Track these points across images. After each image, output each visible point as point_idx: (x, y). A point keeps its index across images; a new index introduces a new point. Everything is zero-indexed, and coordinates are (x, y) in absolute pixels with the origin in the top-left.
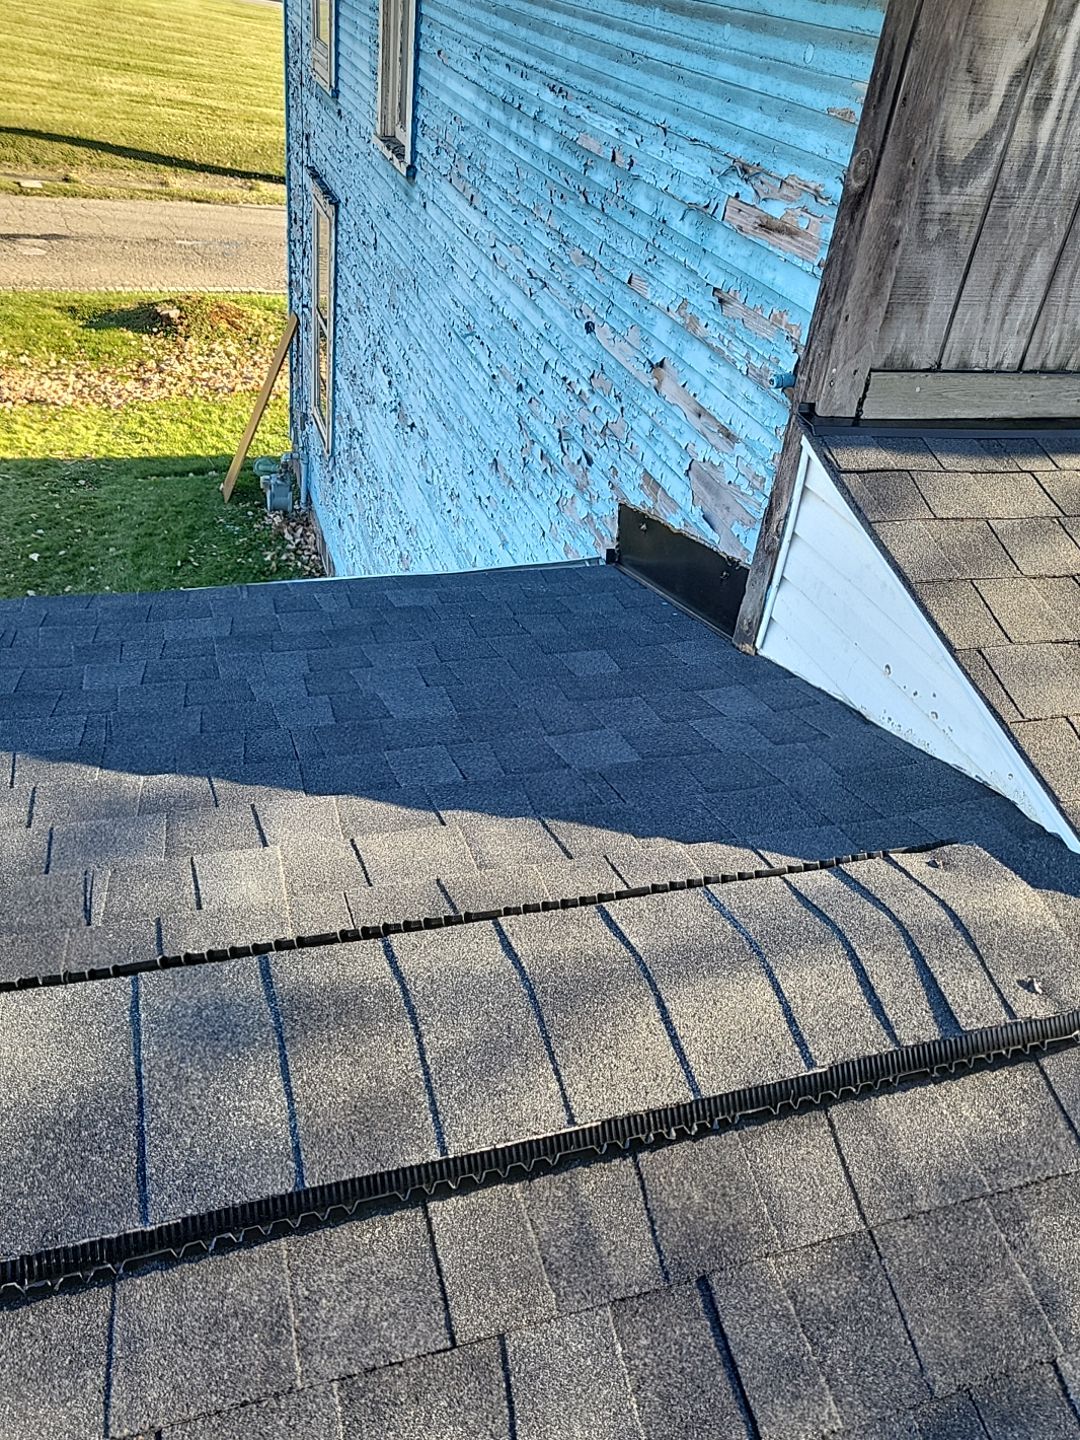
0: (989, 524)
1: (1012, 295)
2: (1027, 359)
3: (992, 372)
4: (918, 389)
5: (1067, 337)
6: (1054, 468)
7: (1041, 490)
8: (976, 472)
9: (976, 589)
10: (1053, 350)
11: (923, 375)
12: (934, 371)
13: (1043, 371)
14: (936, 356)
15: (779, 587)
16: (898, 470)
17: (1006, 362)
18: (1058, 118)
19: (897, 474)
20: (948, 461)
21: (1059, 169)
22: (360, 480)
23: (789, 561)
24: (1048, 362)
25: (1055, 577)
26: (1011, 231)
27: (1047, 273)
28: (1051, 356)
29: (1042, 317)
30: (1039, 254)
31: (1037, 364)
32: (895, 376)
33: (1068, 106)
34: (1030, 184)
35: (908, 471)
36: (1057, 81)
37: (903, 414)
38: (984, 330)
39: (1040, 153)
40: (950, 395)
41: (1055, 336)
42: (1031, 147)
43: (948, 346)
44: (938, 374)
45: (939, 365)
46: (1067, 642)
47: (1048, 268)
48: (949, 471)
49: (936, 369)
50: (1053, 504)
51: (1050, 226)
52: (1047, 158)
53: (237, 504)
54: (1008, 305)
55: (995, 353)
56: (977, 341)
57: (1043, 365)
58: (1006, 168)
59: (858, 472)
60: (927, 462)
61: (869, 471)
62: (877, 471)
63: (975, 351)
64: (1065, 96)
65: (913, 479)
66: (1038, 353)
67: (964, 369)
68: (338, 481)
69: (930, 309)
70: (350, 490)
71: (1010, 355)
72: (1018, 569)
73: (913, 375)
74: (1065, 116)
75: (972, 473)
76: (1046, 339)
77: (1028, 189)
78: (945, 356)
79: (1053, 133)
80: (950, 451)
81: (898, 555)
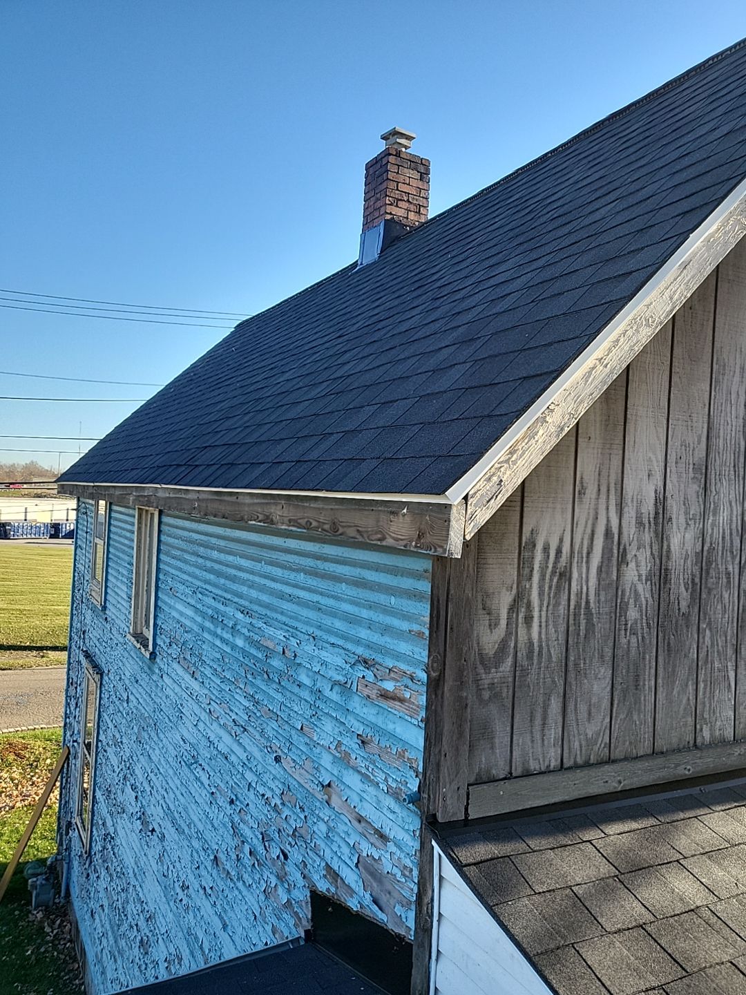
0: (573, 891)
1: (544, 724)
2: (565, 761)
3: (545, 772)
4: (502, 793)
5: (584, 743)
6: (603, 835)
7: (600, 855)
8: (554, 848)
9: (578, 952)
10: (578, 752)
11: (502, 783)
12: (509, 779)
13: (576, 767)
14: (507, 768)
15: (437, 960)
16: (501, 857)
17: (552, 765)
18: (540, 626)
19: (501, 860)
20: (534, 843)
21: (549, 650)
22: (111, 875)
23: (440, 936)
24: (578, 760)
25: (629, 929)
26: (532, 688)
27: (560, 708)
28: (579, 756)
29: (566, 734)
30: (552, 698)
31: (572, 763)
32: (485, 786)
33: (544, 620)
34: (535, 662)
35: (508, 856)
36: (534, 608)
37: (496, 811)
38: (533, 747)
39: (536, 645)
40: (523, 793)
41: (577, 744)
42: (530, 642)
43: (514, 760)
44: (512, 780)
45: (511, 774)
46: (654, 989)
47: (560, 705)
48: (536, 851)
49: (509, 777)
50: (610, 865)
51: (554, 682)
52: (540, 647)
53: (6, 907)
54: (543, 730)
55: (544, 761)
56: (531, 755)
57: (575, 762)
58: (519, 654)
59: (475, 864)
60: (521, 846)
61: (481, 862)
62: (488, 860)
63: (531, 761)
64: (540, 614)
65: (513, 862)
66: (570, 756)
67: (527, 774)
68: (93, 876)
69: (497, 740)
70: (102, 884)
71: (553, 761)
72: (602, 927)
73: (496, 784)
74: (544, 624)
75: (551, 849)
76: (572, 747)
77: (535, 664)
78: (513, 768)
79: (540, 633)
80: (534, 834)
81: (516, 931)
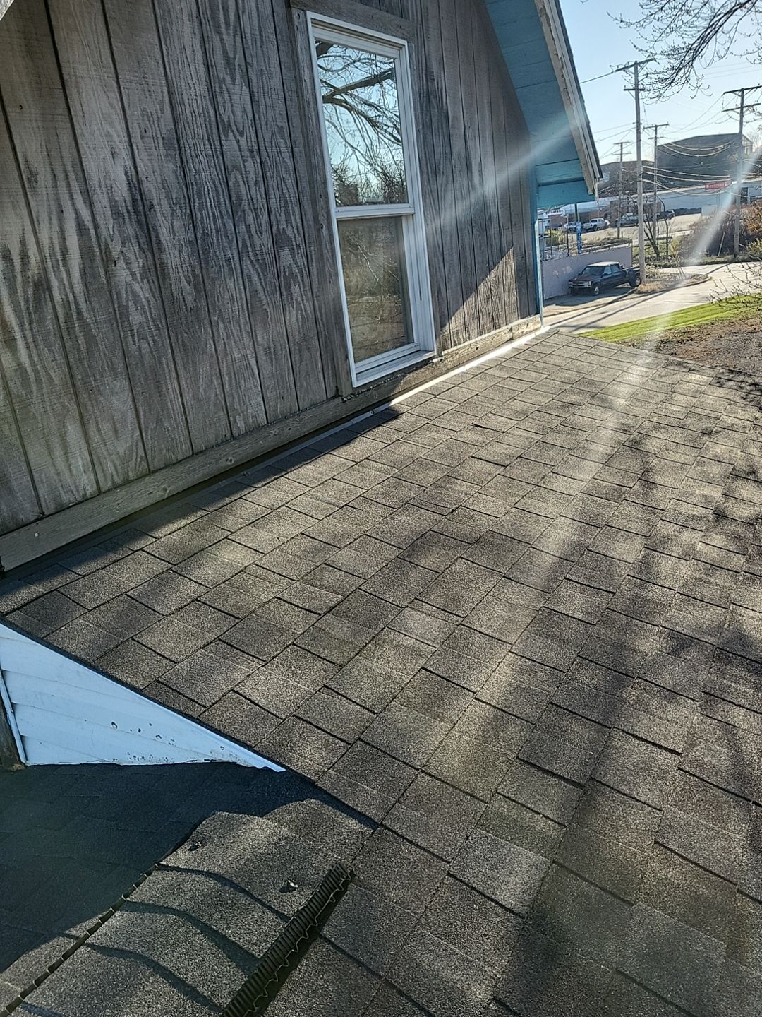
0: (128, 595)
1: (66, 453)
2: (101, 484)
3: (83, 502)
4: (36, 535)
5: (118, 463)
6: (154, 540)
7: (153, 557)
8: (105, 567)
9: (138, 641)
10: (114, 473)
11: (34, 525)
12: (42, 518)
13: (116, 487)
14: (37, 509)
15: (14, 712)
16: (47, 593)
17: (89, 492)
18: (28, 348)
19: (48, 595)
20: (80, 570)
21: (48, 374)
23: (9, 690)
24: (116, 480)
25: (185, 606)
26: (40, 418)
27: (80, 432)
28: (115, 477)
29: (94, 457)
30: (68, 424)
31: (109, 485)
32: (14, 534)
33: (30, 340)
34: (34, 388)
35: (56, 590)
36: (13, 328)
37: (35, 555)
38: (60, 481)
39: (29, 370)
40: (62, 528)
41: (110, 465)
42: (20, 368)
43: (42, 499)
44: (45, 520)
45: (43, 513)
46: (212, 642)
47: (79, 429)
48: (86, 576)
49: (42, 516)
50: (163, 562)
51: (64, 406)
52: (36, 371)
54: (67, 460)
55: (77, 491)
56: (60, 488)
57: (113, 482)
58: (11, 384)
59: (18, 609)
60: (69, 577)
61: (25, 604)
62: (33, 601)
63: (63, 495)
64: (24, 334)
65: (62, 593)
66: (106, 479)
67: (62, 509)
69: (14, 483)
71: (88, 487)
72: (159, 614)
73: (27, 528)
74: (32, 345)
75: (102, 569)
76: (105, 469)
77: (35, 392)
78: (44, 505)
79: (30, 356)
80: (81, 563)
81: (74, 649)
